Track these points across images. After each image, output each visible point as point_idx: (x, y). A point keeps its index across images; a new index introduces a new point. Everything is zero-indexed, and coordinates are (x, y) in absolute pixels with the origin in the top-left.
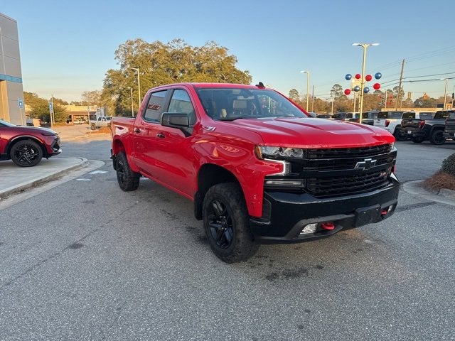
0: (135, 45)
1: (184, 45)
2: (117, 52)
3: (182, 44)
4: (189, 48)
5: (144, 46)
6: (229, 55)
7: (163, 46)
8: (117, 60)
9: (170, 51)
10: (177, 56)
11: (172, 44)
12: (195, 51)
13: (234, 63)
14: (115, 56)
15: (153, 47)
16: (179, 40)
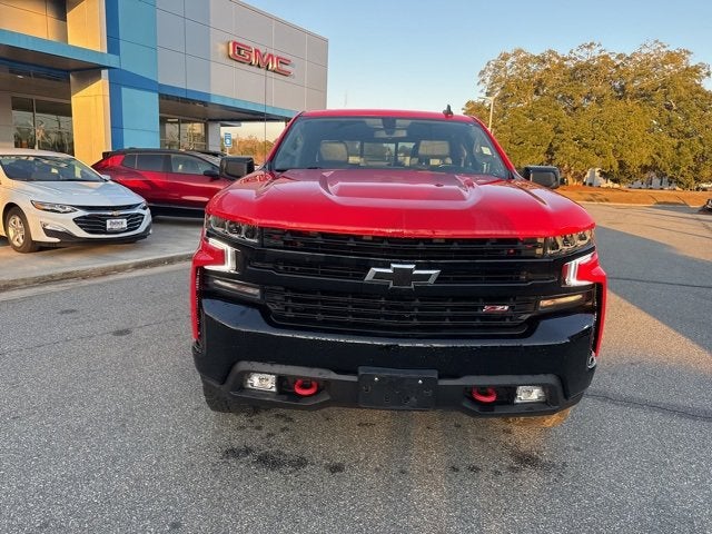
0: (512, 59)
1: (601, 51)
2: (482, 73)
3: (596, 52)
4: (606, 57)
5: (525, 61)
6: (692, 64)
7: (558, 58)
8: (482, 86)
9: (571, 64)
10: (580, 73)
11: (578, 53)
12: (618, 62)
13: (700, 78)
14: (479, 79)
15: (542, 61)
16: (592, 44)
